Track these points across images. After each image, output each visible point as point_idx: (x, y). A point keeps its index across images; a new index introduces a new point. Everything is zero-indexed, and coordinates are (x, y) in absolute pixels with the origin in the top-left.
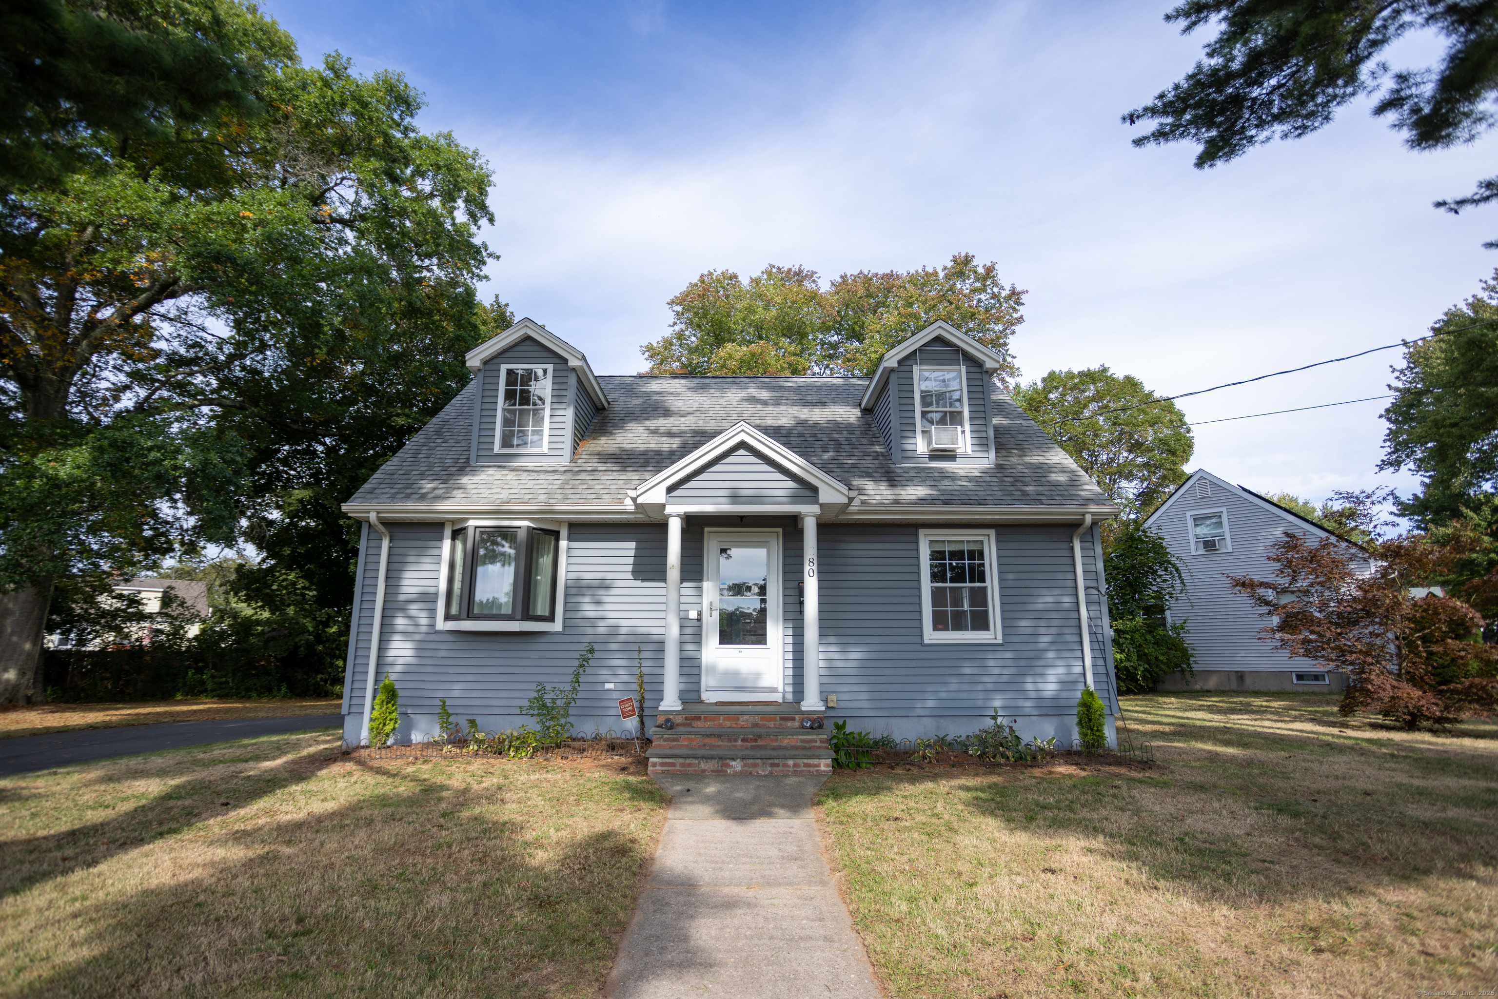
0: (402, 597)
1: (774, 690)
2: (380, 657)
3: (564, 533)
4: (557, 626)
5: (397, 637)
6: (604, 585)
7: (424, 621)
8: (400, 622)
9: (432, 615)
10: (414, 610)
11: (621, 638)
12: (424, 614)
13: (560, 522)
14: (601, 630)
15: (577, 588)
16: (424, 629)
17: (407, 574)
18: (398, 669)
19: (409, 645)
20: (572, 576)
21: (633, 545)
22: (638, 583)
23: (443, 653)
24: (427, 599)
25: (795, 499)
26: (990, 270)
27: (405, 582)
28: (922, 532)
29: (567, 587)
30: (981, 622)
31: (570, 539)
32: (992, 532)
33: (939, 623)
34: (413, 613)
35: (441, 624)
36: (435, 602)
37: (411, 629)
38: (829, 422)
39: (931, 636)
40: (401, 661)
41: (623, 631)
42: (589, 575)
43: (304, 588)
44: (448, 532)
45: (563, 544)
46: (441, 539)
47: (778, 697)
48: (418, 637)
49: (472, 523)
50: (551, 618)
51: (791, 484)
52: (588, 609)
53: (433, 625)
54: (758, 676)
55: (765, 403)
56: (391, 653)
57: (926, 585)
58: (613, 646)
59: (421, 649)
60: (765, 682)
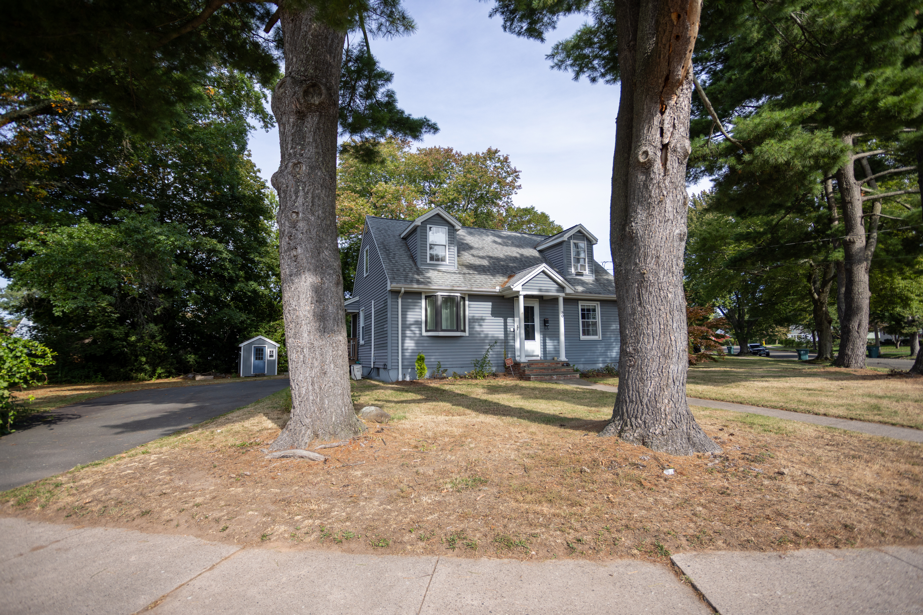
0: (408, 323)
1: (538, 356)
2: (402, 346)
3: (467, 298)
4: (467, 334)
5: (407, 339)
6: (482, 319)
7: (417, 332)
8: (408, 333)
9: (421, 331)
10: (413, 328)
11: (489, 338)
12: (417, 329)
13: (465, 294)
14: (482, 335)
15: (473, 320)
16: (418, 335)
17: (409, 313)
18: (409, 351)
19: (413, 342)
20: (471, 315)
21: (491, 303)
22: (493, 318)
23: (426, 345)
24: (418, 323)
25: (558, 291)
26: (506, 159)
27: (409, 316)
28: (579, 302)
29: (469, 319)
30: (595, 333)
31: (469, 301)
32: (599, 303)
33: (584, 334)
34: (413, 329)
35: (424, 333)
36: (421, 325)
37: (412, 335)
38: (531, 256)
39: (583, 338)
40: (410, 348)
41: (490, 335)
42: (477, 315)
43: (111, 312)
44: (423, 296)
45: (467, 303)
46: (421, 299)
47: (539, 358)
48: (416, 338)
49: (439, 294)
50: (464, 331)
51: (556, 286)
52: (477, 328)
53: (421, 334)
54: (533, 351)
55: (500, 244)
56: (406, 345)
57: (581, 320)
58: (487, 341)
59: (417, 343)
60: (535, 354)
